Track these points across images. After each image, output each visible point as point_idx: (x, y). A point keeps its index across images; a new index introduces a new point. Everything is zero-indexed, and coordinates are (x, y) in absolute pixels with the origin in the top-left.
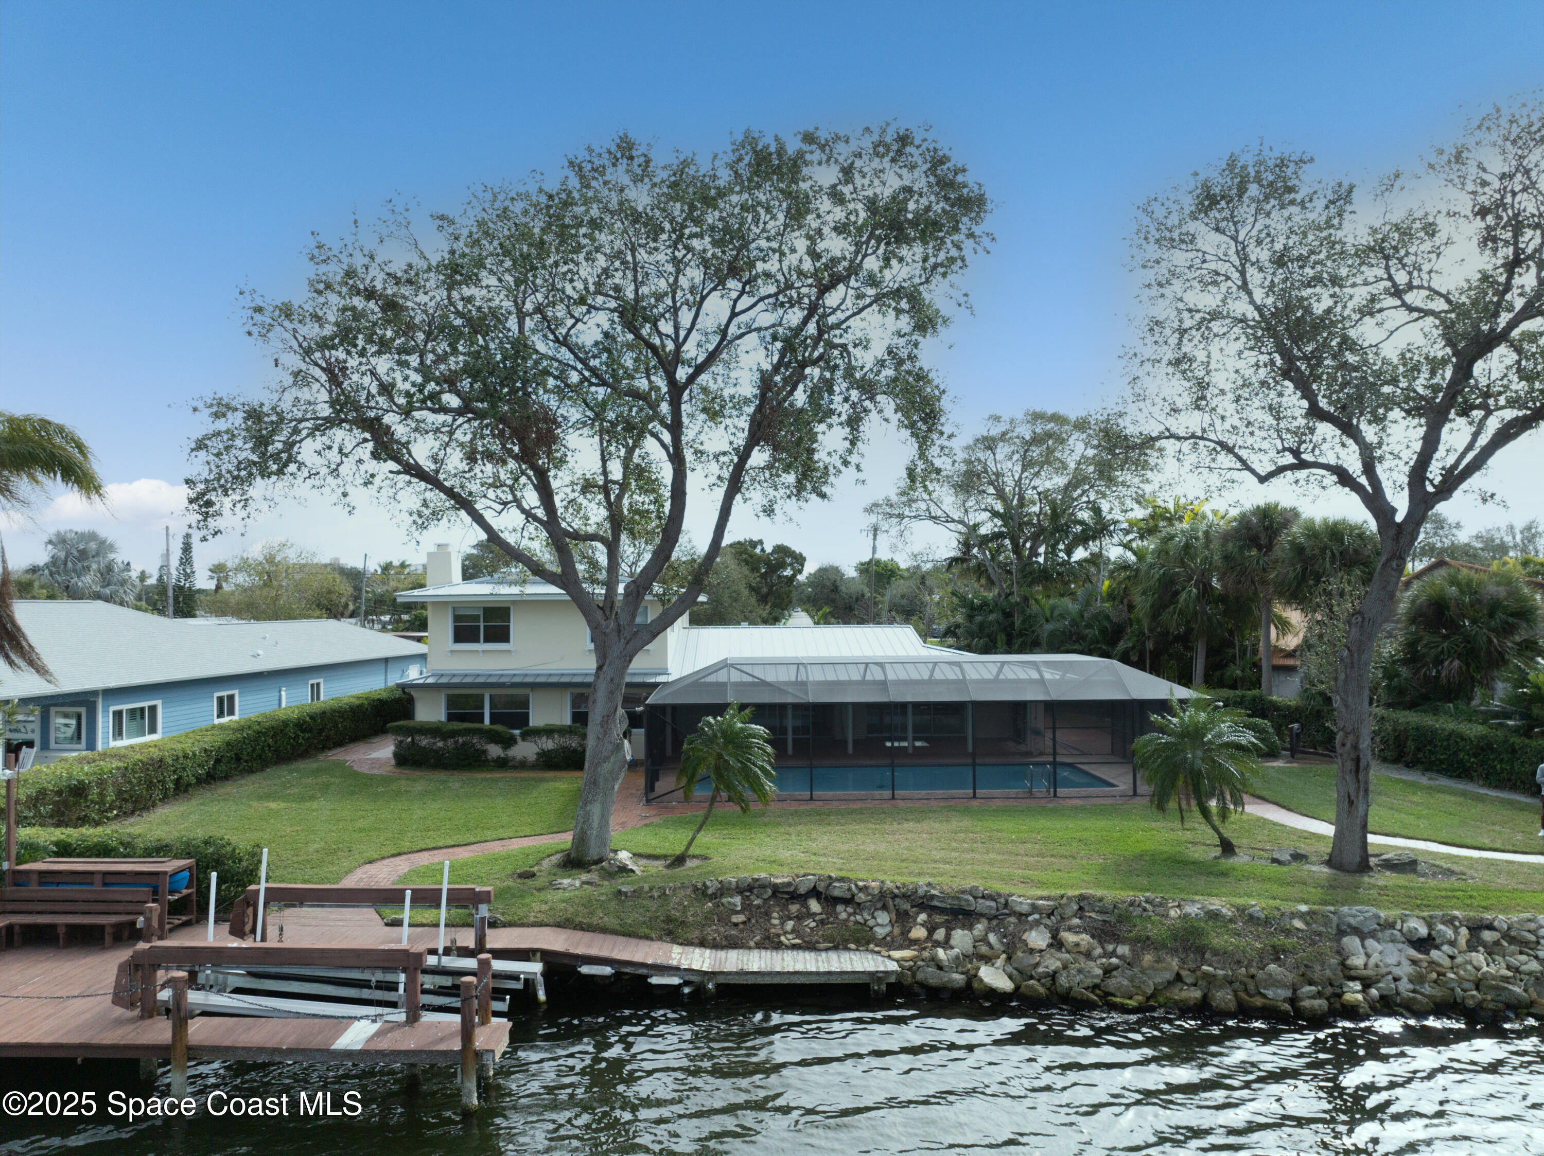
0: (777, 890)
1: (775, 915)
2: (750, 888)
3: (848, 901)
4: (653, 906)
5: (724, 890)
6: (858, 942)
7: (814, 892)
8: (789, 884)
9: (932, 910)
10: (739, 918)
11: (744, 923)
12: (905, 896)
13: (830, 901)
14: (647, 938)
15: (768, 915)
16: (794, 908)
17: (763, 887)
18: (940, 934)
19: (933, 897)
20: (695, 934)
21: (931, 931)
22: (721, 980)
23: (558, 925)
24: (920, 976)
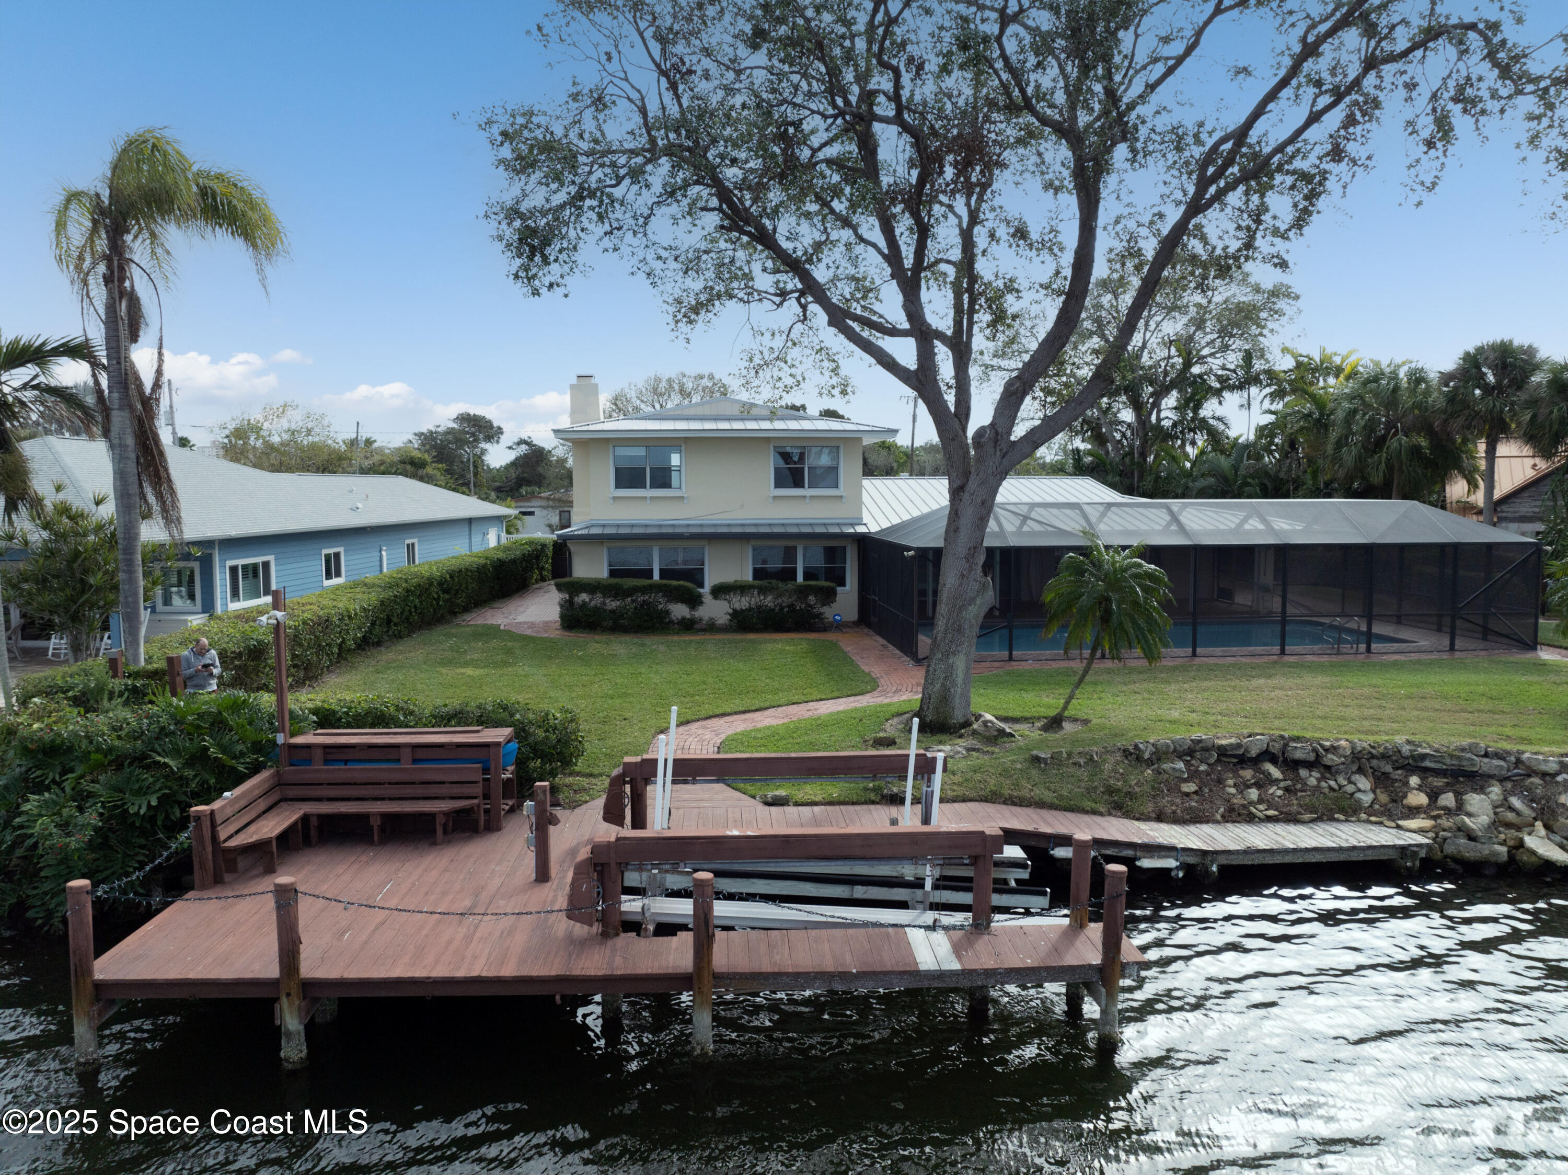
0: (1223, 752)
1: (1230, 782)
2: (1191, 752)
3: (1315, 763)
4: (1083, 774)
5: (1160, 754)
6: (1342, 811)
7: (1268, 755)
8: (1239, 746)
9: (1424, 772)
10: (1190, 787)
11: (1196, 793)
12: (1384, 757)
13: (1291, 765)
14: (1094, 812)
15: (1220, 781)
16: (1247, 774)
17: (1206, 750)
18: (1448, 799)
19: (1424, 757)
20: (1150, 807)
21: (1433, 796)
22: (1223, 860)
23: (985, 800)
24: (1449, 849)
